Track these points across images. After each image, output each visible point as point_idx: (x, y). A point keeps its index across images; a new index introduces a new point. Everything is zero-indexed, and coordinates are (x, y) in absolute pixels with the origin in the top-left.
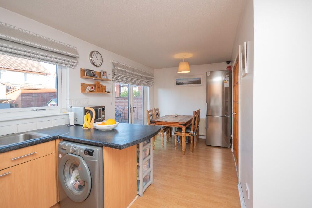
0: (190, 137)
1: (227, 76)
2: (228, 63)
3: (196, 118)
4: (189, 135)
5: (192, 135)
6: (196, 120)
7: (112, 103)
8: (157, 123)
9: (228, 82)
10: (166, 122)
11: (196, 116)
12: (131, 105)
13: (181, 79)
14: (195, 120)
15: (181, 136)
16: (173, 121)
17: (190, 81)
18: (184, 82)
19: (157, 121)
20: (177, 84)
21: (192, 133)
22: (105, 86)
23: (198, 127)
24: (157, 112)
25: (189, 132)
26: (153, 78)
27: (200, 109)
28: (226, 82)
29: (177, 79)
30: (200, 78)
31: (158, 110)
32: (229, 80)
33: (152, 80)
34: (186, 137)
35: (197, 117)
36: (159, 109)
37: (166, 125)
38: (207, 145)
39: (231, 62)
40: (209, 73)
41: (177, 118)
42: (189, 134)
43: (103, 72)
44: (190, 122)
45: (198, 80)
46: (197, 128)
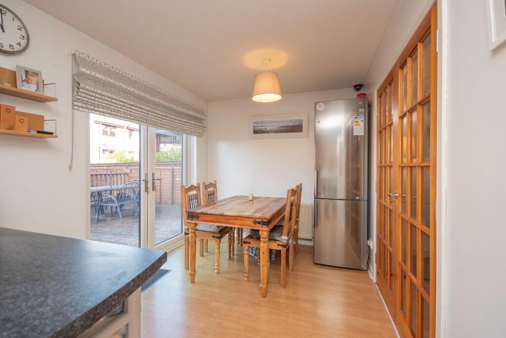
0: (280, 251)
1: (360, 110)
2: (358, 90)
3: (294, 204)
4: (279, 245)
5: (283, 246)
6: (294, 208)
7: (71, 168)
8: (202, 217)
9: (362, 125)
10: (222, 215)
11: (294, 200)
12: (146, 175)
13: (262, 122)
14: (291, 210)
15: (258, 249)
16: (240, 214)
17: (282, 127)
18: (268, 128)
19: (202, 213)
20: (255, 132)
21: (285, 242)
22: (43, 117)
23: (297, 223)
24: (211, 189)
25: (277, 238)
26: (204, 120)
27: (301, 184)
28: (359, 125)
29: (254, 123)
30: (302, 120)
31: (213, 185)
32: (363, 119)
33: (203, 124)
34: (271, 251)
35: (296, 201)
36: (215, 184)
37: (222, 222)
38: (315, 264)
39: (363, 88)
40: (322, 104)
41: (253, 203)
42: (278, 242)
43: (27, 73)
44: (281, 214)
45: (296, 124)
46: (295, 227)
